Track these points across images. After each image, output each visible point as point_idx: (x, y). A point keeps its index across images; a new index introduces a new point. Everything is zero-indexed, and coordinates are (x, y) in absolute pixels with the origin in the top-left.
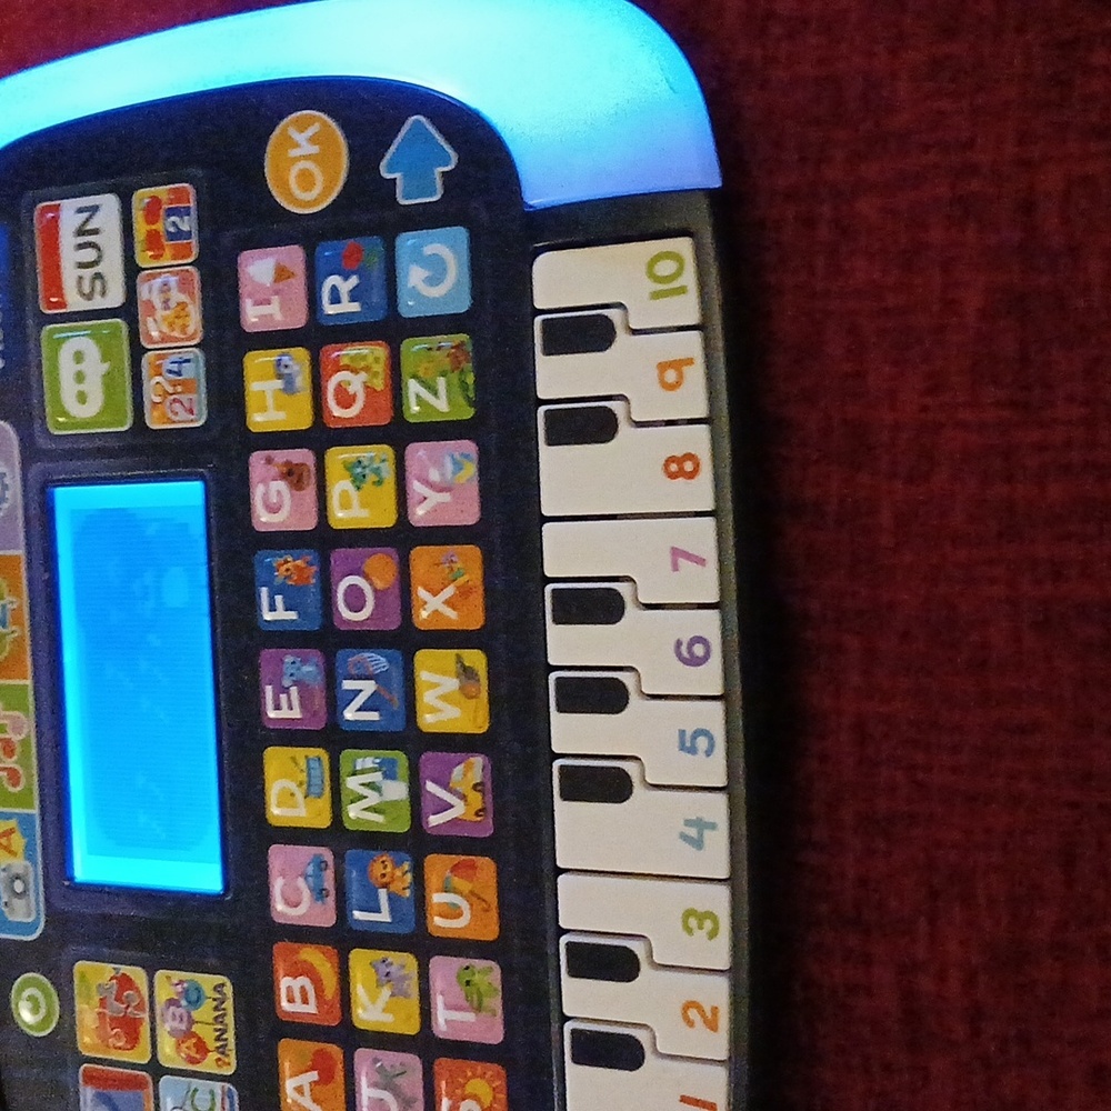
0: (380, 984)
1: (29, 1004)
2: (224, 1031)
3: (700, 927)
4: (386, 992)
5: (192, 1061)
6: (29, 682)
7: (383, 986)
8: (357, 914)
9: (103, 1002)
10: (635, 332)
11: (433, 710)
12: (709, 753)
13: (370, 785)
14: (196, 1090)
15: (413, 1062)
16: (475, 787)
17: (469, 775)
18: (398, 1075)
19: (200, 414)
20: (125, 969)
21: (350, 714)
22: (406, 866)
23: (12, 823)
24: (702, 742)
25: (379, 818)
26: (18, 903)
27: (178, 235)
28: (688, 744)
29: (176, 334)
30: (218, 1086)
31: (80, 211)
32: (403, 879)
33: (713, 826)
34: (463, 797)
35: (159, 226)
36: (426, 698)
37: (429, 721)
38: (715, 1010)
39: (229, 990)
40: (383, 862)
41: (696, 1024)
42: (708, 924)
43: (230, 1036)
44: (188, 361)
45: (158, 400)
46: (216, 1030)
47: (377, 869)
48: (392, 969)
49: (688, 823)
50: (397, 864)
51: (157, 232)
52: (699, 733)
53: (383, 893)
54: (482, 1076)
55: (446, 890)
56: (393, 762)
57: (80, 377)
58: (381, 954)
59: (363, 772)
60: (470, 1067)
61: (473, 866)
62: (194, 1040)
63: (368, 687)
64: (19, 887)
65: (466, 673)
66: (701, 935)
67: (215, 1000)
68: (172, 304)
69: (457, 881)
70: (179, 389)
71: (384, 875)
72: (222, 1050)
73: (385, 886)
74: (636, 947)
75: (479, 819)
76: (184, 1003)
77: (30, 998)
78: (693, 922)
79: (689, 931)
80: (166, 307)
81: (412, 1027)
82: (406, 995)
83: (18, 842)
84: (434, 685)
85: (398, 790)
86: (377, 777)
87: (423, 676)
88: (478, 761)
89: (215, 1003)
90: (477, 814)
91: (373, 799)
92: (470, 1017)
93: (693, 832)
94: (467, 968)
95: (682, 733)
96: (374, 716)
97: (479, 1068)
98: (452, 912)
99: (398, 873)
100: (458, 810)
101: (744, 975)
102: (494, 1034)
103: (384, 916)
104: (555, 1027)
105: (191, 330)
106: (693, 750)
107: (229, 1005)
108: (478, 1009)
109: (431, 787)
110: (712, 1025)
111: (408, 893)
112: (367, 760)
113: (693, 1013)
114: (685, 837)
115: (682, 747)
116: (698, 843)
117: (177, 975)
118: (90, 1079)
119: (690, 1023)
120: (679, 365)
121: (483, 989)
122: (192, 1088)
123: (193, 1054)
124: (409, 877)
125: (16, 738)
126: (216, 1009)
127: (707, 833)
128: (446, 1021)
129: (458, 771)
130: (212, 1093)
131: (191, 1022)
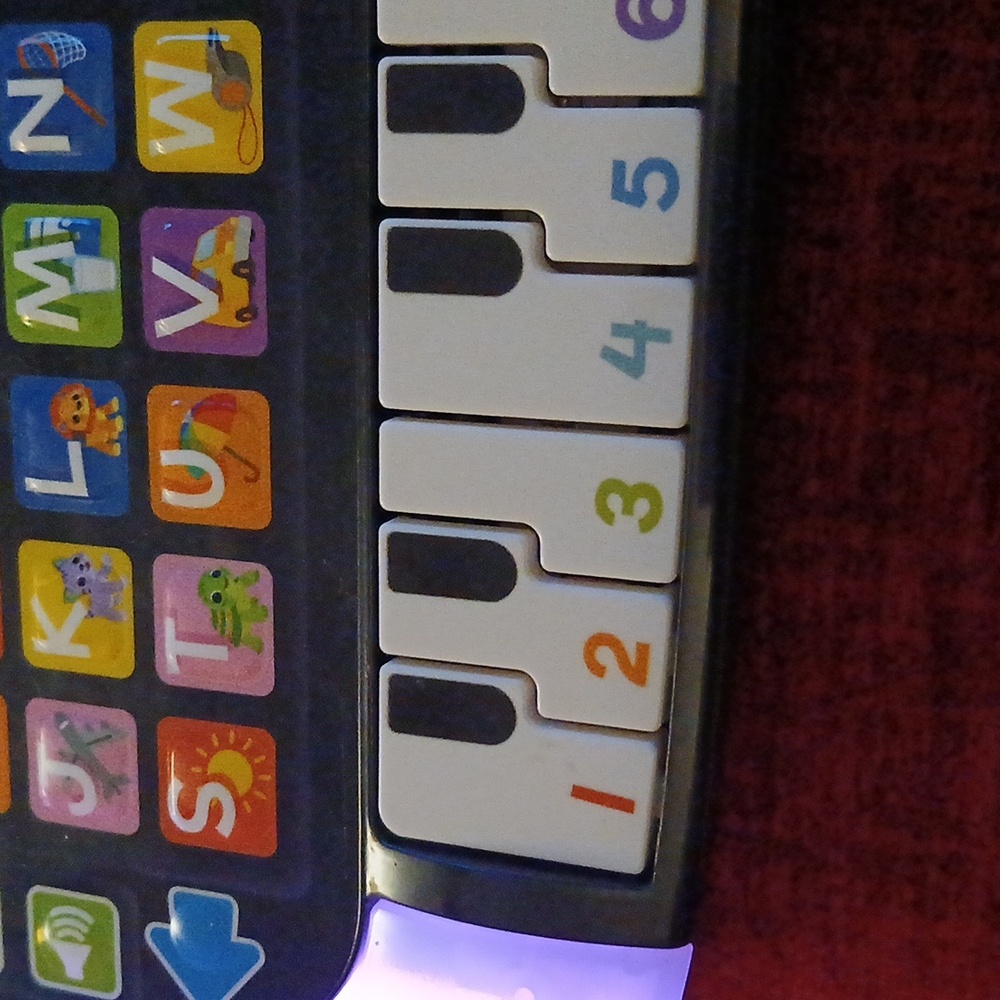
0: (68, 599)
3: (628, 510)
4: (79, 610)
7: (72, 601)
8: (33, 485)
11: (165, 131)
12: (666, 202)
13: (55, 266)
15: (123, 722)
16: (236, 270)
17: (228, 246)
18: (97, 741)
21: (21, 142)
22: (115, 404)
24: (655, 184)
25: (70, 323)
28: (629, 185)
32: (110, 429)
33: (664, 336)
34: (216, 287)
36: (154, 108)
37: (158, 151)
38: (643, 650)
40: (76, 397)
41: (608, 674)
42: (642, 506)
47: (66, 409)
48: (90, 574)
49: (619, 330)
50: (99, 402)
52: (648, 166)
53: (74, 449)
54: (237, 746)
55: (182, 444)
56: (96, 227)
58: (68, 550)
59: (42, 241)
60: (214, 732)
61: (232, 407)
63: (49, 91)
65: (225, 61)
66: (627, 525)
69: (201, 431)
71: (76, 419)
73: (79, 436)
74: (514, 544)
75: (241, 324)
78: (615, 502)
79: (607, 516)
81: (121, 666)
82: (113, 617)
84: (167, 86)
85: (100, 275)
86: (65, 250)
87: (149, 69)
88: (243, 224)
90: (239, 316)
91: (58, 288)
92: (219, 653)
93: (625, 346)
94: (216, 574)
95: (619, 167)
96: (59, 144)
97: (232, 734)
98: (196, 482)
99: (101, 415)
100: (207, 308)
102: (261, 683)
103: (77, 487)
104: (364, 673)
106: (637, 198)
108: (234, 641)
109: (160, 268)
110: (637, 674)
111: (117, 450)
112: (48, 221)
113: (605, 655)
114: (610, 355)
115: (618, 193)
116: (634, 367)
119: (598, 670)
121: (244, 607)
124: (119, 423)
127: (651, 347)
128: (179, 659)
129: (207, 241)
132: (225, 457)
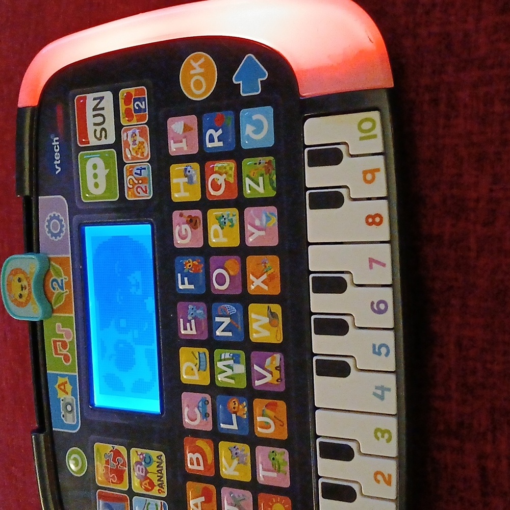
0: (232, 458)
1: (74, 462)
2: (162, 477)
3: (383, 437)
4: (236, 462)
5: (147, 490)
6: (73, 315)
7: (234, 459)
8: (222, 425)
9: (107, 462)
10: (352, 156)
11: (257, 332)
12: (387, 354)
13: (228, 366)
14: (149, 504)
15: (248, 495)
16: (276, 368)
17: (274, 363)
18: (242, 500)
19: (150, 193)
20: (116, 447)
21: (218, 333)
22: (245, 404)
23: (66, 379)
24: (384, 350)
25: (232, 381)
26: (69, 416)
27: (140, 110)
28: (377, 350)
29: (139, 156)
30: (159, 502)
31: (95, 99)
32: (243, 410)
33: (389, 390)
34: (271, 373)
35: (131, 106)
36: (254, 326)
37: (255, 337)
38: (390, 476)
39: (164, 458)
40: (234, 402)
41: (381, 482)
42: (386, 436)
43: (165, 479)
44: (145, 169)
45: (131, 186)
46: (158, 476)
47: (232, 405)
48: (238, 451)
49: (377, 388)
50: (240, 403)
51: (130, 109)
52: (381, 346)
53: (234, 416)
54: (280, 502)
55: (263, 415)
56: (239, 356)
57: (95, 176)
58: (233, 444)
59: (225, 360)
60: (274, 498)
61: (276, 405)
62: (148, 481)
63: (227, 321)
64: (69, 408)
65: (273, 315)
66: (383, 441)
67: (157, 462)
68: (137, 142)
69: (268, 412)
70: (140, 182)
71: (234, 408)
72: (161, 486)
73: (235, 413)
74: (353, 445)
75: (277, 383)
76: (143, 463)
77: (75, 459)
78: (379, 434)
79: (378, 438)
80: (134, 144)
81: (248, 478)
82: (245, 464)
83: (69, 388)
84: (257, 320)
85: (241, 369)
86: (231, 362)
87: (252, 316)
88: (278, 356)
89: (158, 464)
90: (277, 381)
91: (229, 372)
92: (274, 475)
93: (379, 392)
94: (273, 452)
95: (374, 346)
96: (230, 334)
97: (279, 498)
98: (267, 426)
99: (241, 407)
100: (269, 378)
101: (404, 460)
102: (286, 483)
103: (235, 427)
104: (314, 481)
105: (145, 155)
106: (379, 354)
107: (164, 465)
108: (279, 471)
109: (256, 367)
110: (389, 483)
111: (245, 417)
112: (227, 354)
113: (379, 477)
114: (375, 394)
115: (374, 352)
116: (382, 398)
117: (140, 451)
118: (102, 497)
119: (378, 482)
120: (374, 171)
121: (280, 461)
122: (147, 502)
123: (147, 486)
124: (246, 409)
125: (67, 341)
126: (158, 466)
127: (386, 393)
128: (263, 476)
129: (268, 360)
130: (156, 505)
131: (147, 472)
132: (275, 419)
